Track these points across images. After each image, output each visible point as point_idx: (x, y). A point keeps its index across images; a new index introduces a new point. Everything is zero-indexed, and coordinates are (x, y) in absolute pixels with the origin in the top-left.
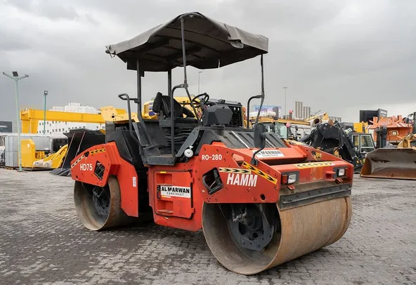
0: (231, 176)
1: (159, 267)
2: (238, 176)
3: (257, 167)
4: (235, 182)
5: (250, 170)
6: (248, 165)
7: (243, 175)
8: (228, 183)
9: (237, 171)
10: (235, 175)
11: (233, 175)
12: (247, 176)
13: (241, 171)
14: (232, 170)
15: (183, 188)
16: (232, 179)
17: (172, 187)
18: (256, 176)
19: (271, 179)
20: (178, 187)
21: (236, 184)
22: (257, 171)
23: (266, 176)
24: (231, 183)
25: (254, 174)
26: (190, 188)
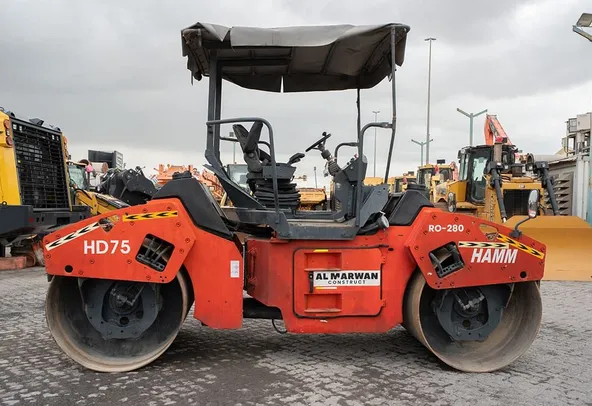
0: (478, 252)
1: (381, 386)
2: (489, 251)
3: (518, 240)
4: (485, 258)
5: (507, 245)
6: (505, 238)
7: (497, 251)
8: (473, 261)
9: (488, 245)
10: (485, 250)
11: (481, 250)
12: (503, 252)
13: (494, 245)
14: (480, 244)
15: (365, 272)
16: (479, 255)
17: (341, 273)
18: (516, 251)
19: (537, 254)
20: (353, 272)
21: (486, 261)
22: (517, 244)
23: (530, 250)
24: (478, 261)
25: (512, 248)
26: (379, 272)
